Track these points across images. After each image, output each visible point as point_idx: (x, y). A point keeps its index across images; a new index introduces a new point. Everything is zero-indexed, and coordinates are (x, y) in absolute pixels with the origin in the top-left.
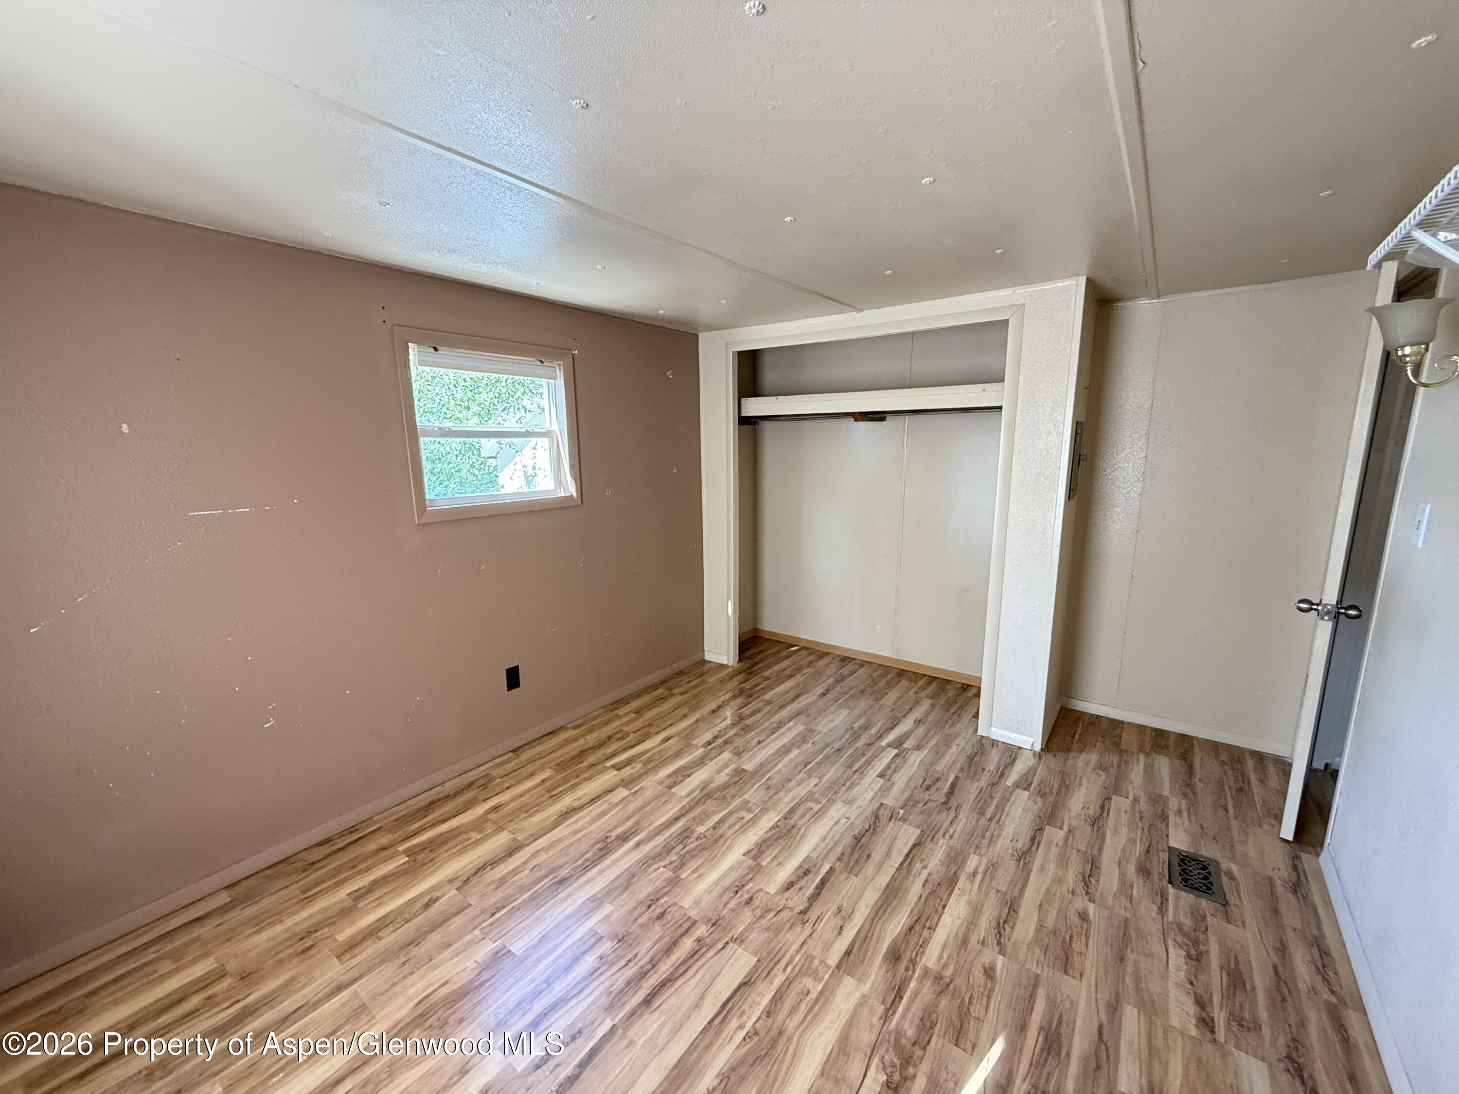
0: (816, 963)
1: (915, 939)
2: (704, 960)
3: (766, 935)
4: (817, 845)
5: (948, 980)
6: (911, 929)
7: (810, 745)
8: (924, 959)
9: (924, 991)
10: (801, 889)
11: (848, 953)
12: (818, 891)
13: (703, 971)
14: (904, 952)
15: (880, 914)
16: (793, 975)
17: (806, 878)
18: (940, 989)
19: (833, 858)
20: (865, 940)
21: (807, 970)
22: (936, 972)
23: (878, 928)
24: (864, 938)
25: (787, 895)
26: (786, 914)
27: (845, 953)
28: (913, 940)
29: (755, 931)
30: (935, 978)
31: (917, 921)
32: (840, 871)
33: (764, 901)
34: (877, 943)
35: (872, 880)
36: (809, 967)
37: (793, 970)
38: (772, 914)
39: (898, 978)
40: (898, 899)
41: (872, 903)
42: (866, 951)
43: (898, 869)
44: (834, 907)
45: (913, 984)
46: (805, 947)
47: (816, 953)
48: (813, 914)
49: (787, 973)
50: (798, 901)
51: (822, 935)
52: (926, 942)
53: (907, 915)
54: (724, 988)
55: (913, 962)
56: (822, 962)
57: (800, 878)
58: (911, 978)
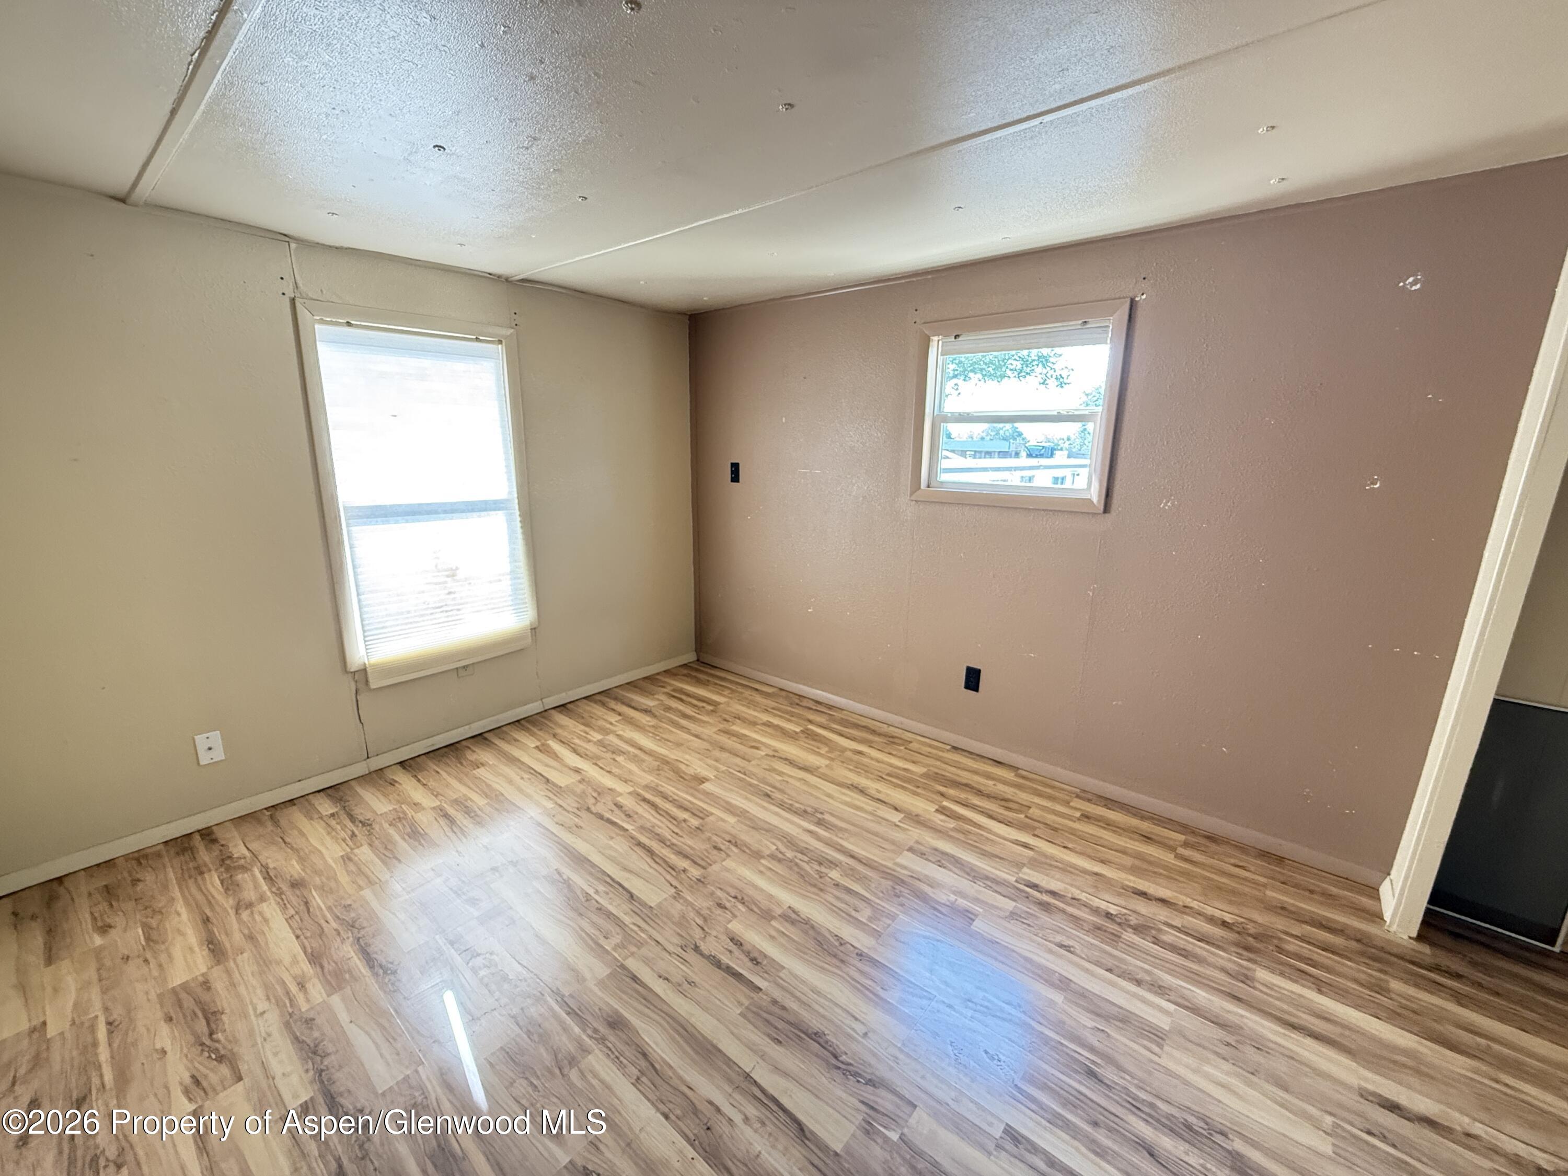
0: (634, 949)
1: (627, 1054)
2: (664, 873)
3: (677, 916)
4: (803, 982)
5: (566, 1071)
6: (644, 1055)
7: (1090, 1024)
8: (600, 1055)
9: (564, 1039)
10: (730, 952)
11: (635, 978)
12: (723, 967)
13: (655, 873)
14: (617, 1035)
15: (675, 1025)
16: (627, 929)
17: (746, 960)
18: (560, 1056)
19: (777, 994)
20: (645, 999)
21: (628, 938)
22: (579, 1062)
23: (658, 1018)
24: (648, 998)
25: (723, 937)
26: (698, 934)
27: (635, 976)
28: (629, 1052)
29: (684, 908)
30: (573, 1058)
31: (653, 1066)
32: (752, 998)
33: (719, 918)
34: (635, 1009)
35: (732, 1033)
36: (630, 943)
37: (632, 930)
38: (700, 922)
39: (589, 1018)
40: (695, 1056)
41: (693, 1020)
42: (631, 996)
43: (747, 1076)
44: (696, 979)
45: (577, 1030)
46: (653, 943)
47: (644, 951)
48: (691, 957)
49: (631, 926)
50: (710, 946)
51: (663, 959)
52: (621, 1066)
53: (667, 1059)
54: (635, 885)
55: (602, 1040)
56: (633, 954)
57: (747, 954)
58: (584, 1031)
